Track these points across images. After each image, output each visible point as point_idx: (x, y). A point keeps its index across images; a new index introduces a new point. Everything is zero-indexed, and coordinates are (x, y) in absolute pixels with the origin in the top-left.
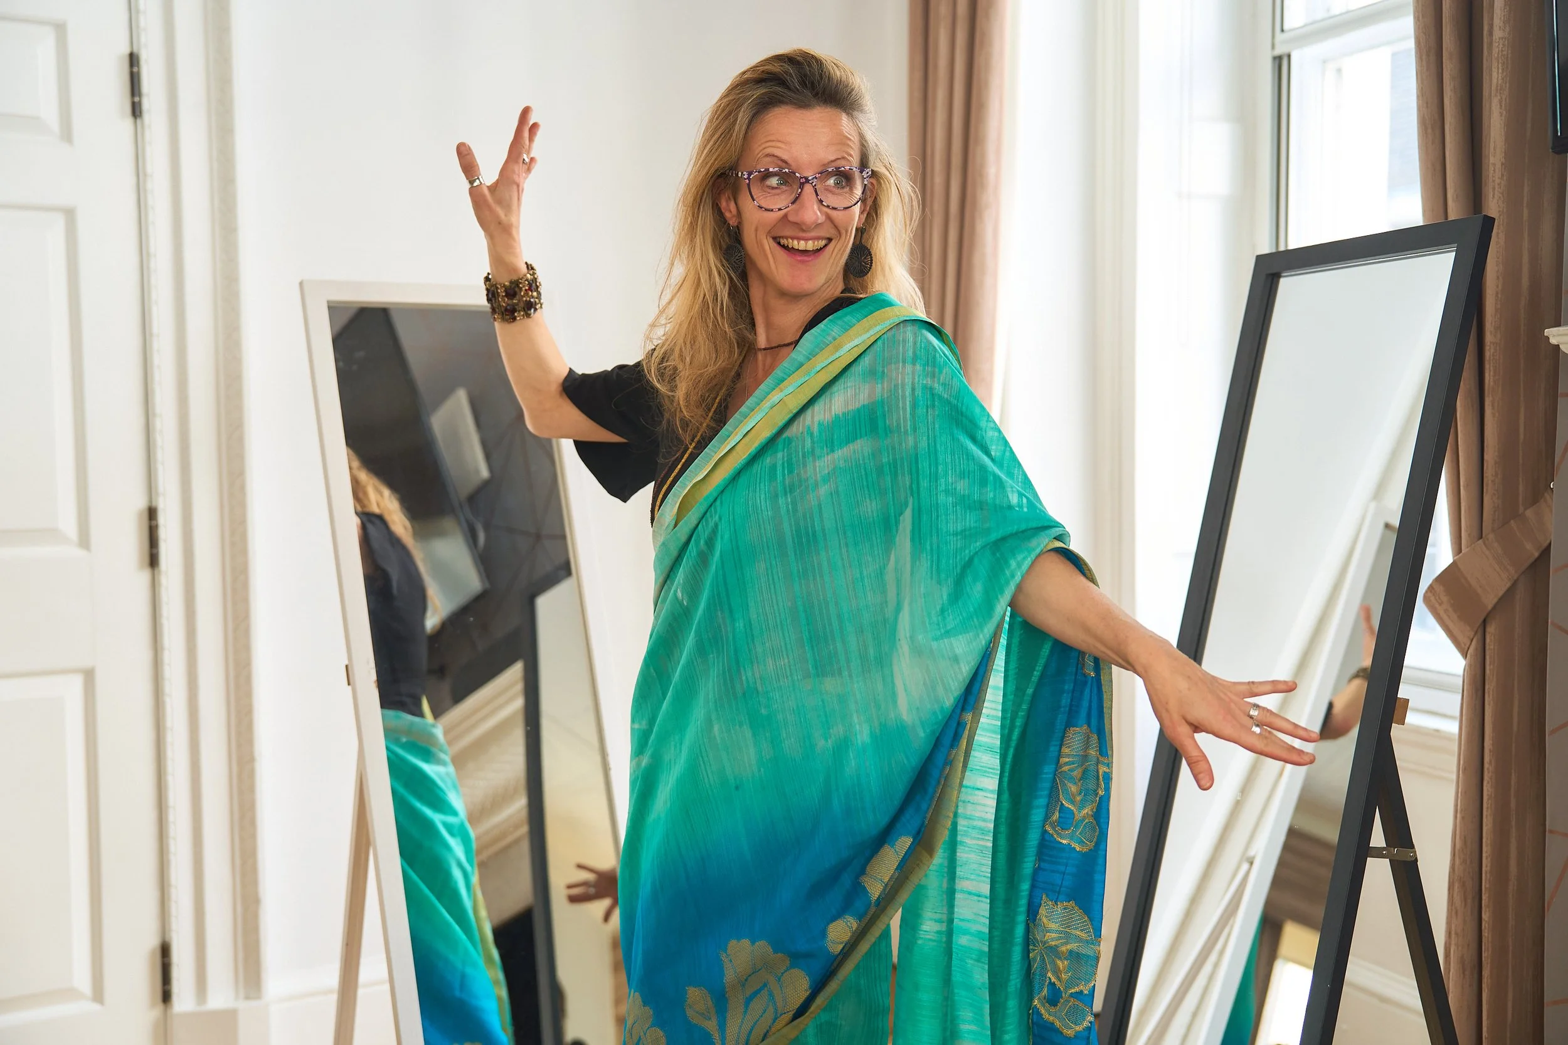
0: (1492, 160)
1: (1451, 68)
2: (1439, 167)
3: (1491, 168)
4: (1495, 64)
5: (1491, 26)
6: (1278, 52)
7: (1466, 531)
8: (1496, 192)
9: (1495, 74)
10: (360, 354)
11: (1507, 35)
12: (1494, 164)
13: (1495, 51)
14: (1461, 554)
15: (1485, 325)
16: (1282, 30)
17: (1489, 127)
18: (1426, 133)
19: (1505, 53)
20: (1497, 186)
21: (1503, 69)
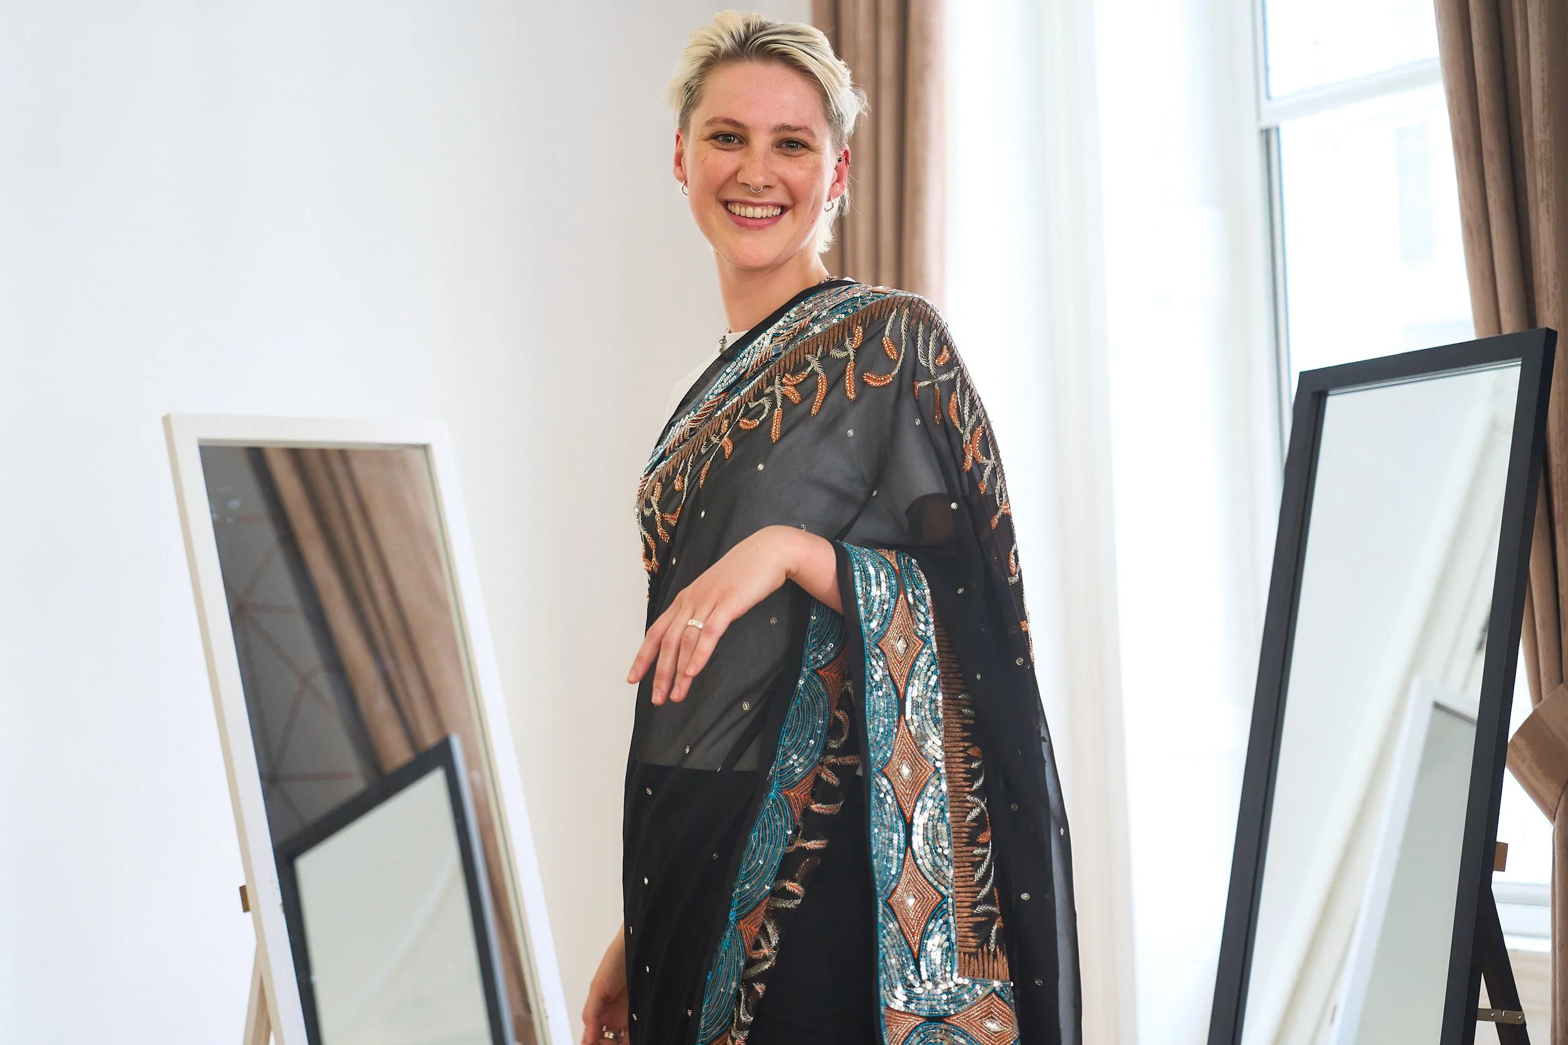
0: (1544, 268)
1: (1493, 170)
2: (1487, 274)
3: (1544, 276)
4: (1538, 167)
5: (1531, 127)
6: (1266, 123)
7: (1545, 675)
8: (1551, 303)
9: (1539, 178)
10: (235, 504)
11: (1548, 139)
12: (1546, 273)
13: (1538, 155)
14: (1542, 702)
15: (1550, 446)
16: (1269, 98)
17: (1538, 231)
18: (1472, 238)
19: (1548, 156)
20: (1551, 296)
21: (1547, 175)
